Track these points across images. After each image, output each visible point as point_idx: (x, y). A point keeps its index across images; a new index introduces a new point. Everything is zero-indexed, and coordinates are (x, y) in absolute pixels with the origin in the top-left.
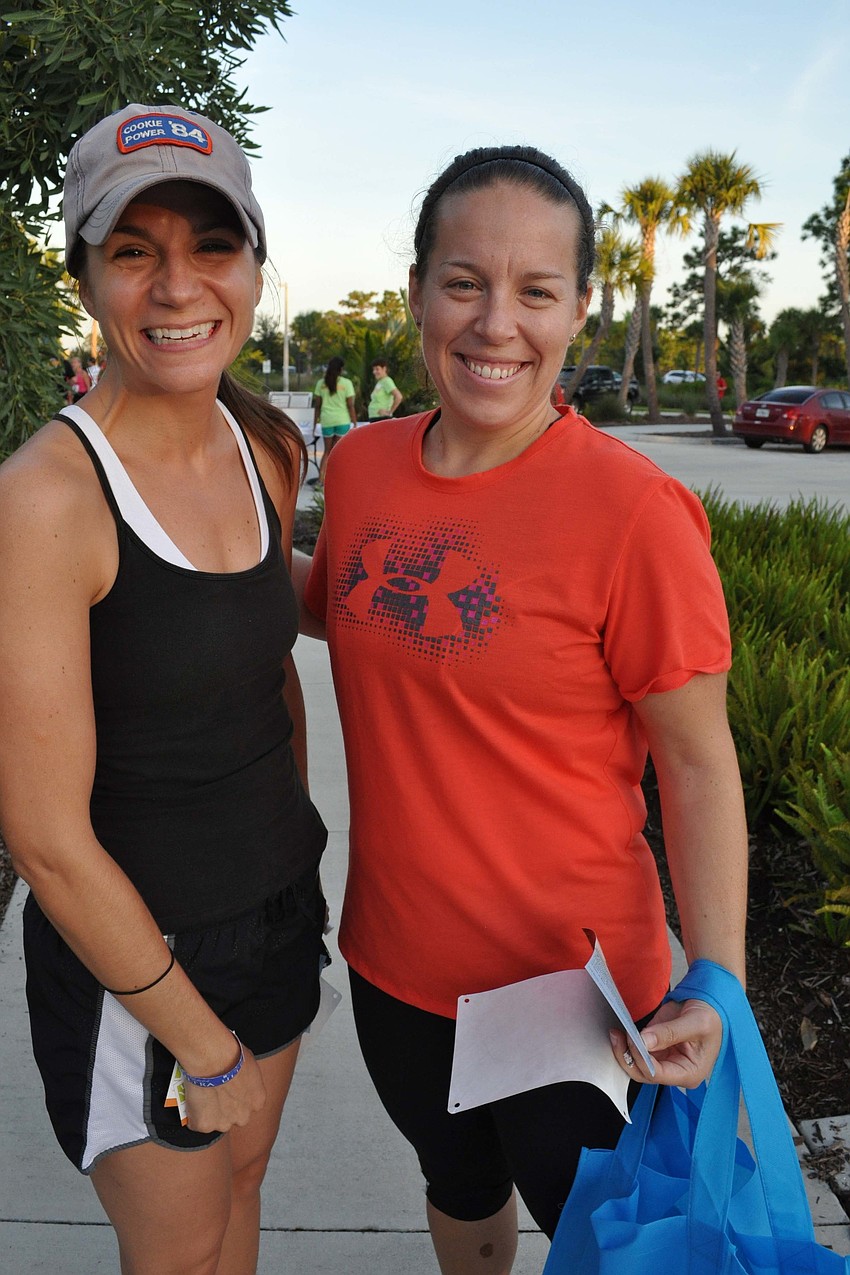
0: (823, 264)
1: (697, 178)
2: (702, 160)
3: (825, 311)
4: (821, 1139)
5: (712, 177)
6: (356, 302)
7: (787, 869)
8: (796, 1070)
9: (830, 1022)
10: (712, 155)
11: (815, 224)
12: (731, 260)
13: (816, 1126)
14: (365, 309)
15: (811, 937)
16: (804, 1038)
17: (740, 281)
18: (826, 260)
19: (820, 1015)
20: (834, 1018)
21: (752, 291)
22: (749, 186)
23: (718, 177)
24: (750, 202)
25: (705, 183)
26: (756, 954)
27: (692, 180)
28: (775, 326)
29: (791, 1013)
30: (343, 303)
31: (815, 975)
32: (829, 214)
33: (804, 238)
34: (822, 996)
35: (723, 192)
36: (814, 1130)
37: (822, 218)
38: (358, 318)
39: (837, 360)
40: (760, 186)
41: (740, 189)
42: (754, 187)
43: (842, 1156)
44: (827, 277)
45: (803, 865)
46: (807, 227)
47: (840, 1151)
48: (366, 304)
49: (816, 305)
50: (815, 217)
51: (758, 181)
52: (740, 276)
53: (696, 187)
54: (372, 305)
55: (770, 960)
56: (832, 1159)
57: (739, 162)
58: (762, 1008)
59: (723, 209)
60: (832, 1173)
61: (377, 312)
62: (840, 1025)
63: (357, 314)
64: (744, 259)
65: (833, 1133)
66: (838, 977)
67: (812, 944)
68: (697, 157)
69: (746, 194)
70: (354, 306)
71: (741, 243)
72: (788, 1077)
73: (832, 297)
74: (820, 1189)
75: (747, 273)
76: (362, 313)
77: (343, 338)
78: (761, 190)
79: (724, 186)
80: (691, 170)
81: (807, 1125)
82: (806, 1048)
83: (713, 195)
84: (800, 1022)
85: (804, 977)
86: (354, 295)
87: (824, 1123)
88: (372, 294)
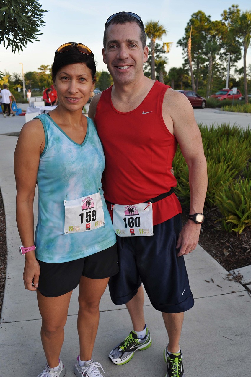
0: (183, 54)
1: (148, 29)
2: (149, 24)
3: (184, 68)
4: (235, 274)
5: (152, 29)
6: (43, 68)
7: (210, 216)
8: (225, 260)
9: (230, 249)
10: (152, 22)
11: (180, 42)
12: (156, 53)
13: (233, 271)
14: (46, 71)
15: (220, 231)
16: (225, 253)
17: (159, 59)
18: (184, 53)
19: (227, 248)
20: (231, 248)
21: (164, 62)
22: (163, 31)
23: (154, 28)
24: (163, 36)
25: (151, 30)
26: (208, 236)
27: (147, 30)
28: (170, 73)
29: (220, 248)
30: (39, 69)
31: (223, 239)
32: (184, 39)
33: (177, 46)
34: (227, 244)
35: (156, 33)
36: (233, 272)
37: (182, 41)
38: (44, 73)
39: (187, 82)
40: (166, 31)
41: (161, 32)
42: (164, 32)
43: (241, 277)
44: (184, 58)
45: (214, 214)
46: (178, 43)
47: (240, 276)
48: (46, 69)
49: (181, 66)
50: (180, 40)
51: (166, 30)
52: (159, 58)
53: (148, 32)
54: (48, 69)
55: (212, 237)
56: (239, 278)
57: (160, 24)
58: (213, 248)
59: (156, 38)
60: (240, 280)
61: (50, 71)
62: (232, 249)
63: (43, 72)
64: (160, 53)
65: (238, 272)
66: (229, 239)
67: (221, 232)
68: (148, 23)
69: (162, 33)
70: (42, 70)
71: (159, 48)
72: (224, 262)
73: (186, 64)
74: (238, 284)
75: (161, 57)
76: (45, 72)
77: (48, 80)
78: (166, 32)
79: (156, 31)
80: (146, 26)
81: (231, 272)
82: (226, 255)
83: (153, 34)
84: (223, 250)
85: (221, 240)
86: (42, 66)
87: (235, 271)
88: (48, 66)
